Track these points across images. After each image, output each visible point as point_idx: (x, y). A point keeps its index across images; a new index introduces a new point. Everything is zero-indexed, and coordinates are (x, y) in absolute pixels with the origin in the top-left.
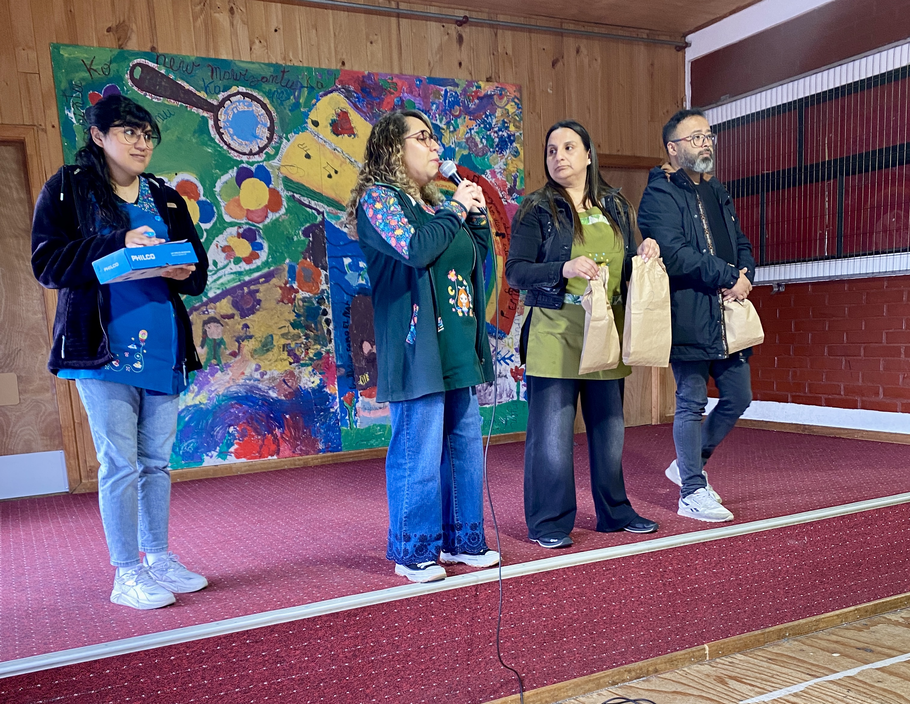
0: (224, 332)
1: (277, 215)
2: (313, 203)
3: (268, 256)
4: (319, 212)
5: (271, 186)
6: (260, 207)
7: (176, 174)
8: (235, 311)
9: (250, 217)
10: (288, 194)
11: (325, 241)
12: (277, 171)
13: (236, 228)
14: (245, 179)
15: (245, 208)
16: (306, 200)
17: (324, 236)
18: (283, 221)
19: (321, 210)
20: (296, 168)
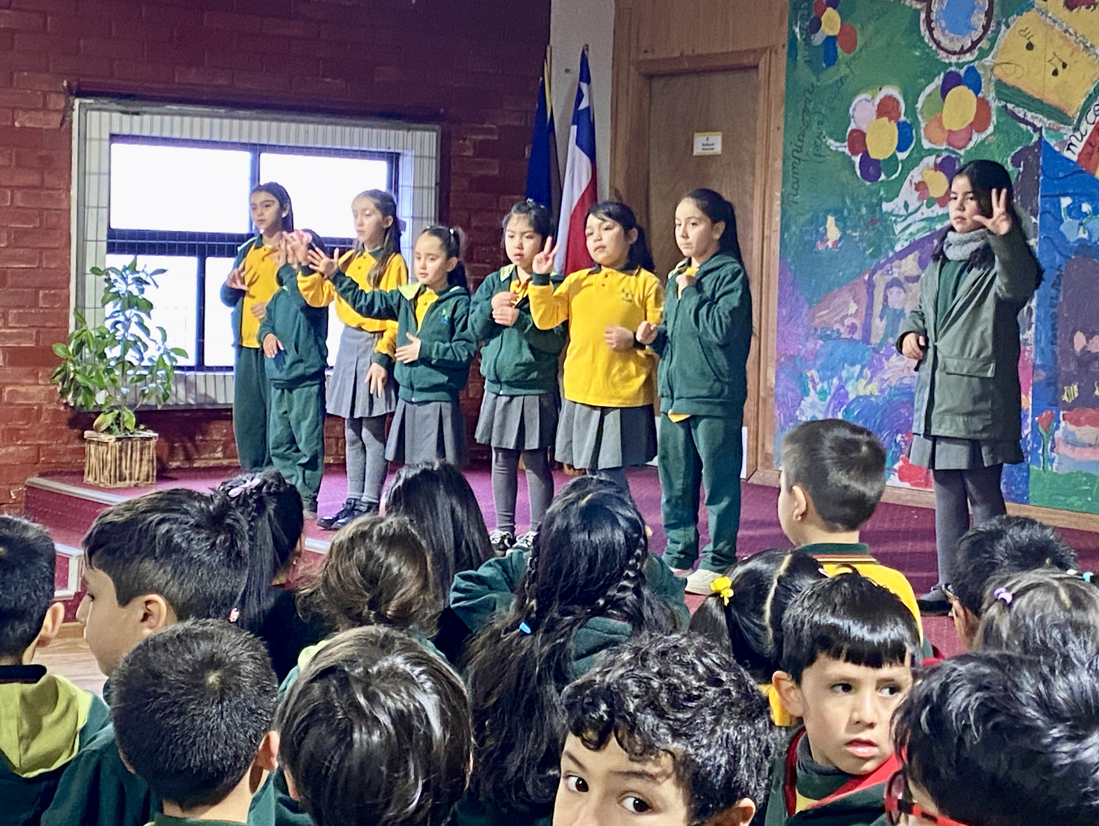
0: (905, 302)
1: (983, 136)
2: (1029, 116)
4: (1036, 129)
5: (980, 95)
6: (965, 126)
7: (880, 89)
9: (952, 142)
10: (1000, 105)
11: (1040, 171)
12: (989, 73)
13: (934, 157)
14: (951, 88)
15: (947, 128)
16: (1020, 112)
17: (1038, 165)
18: (990, 144)
19: (1039, 125)
20: (1013, 66)
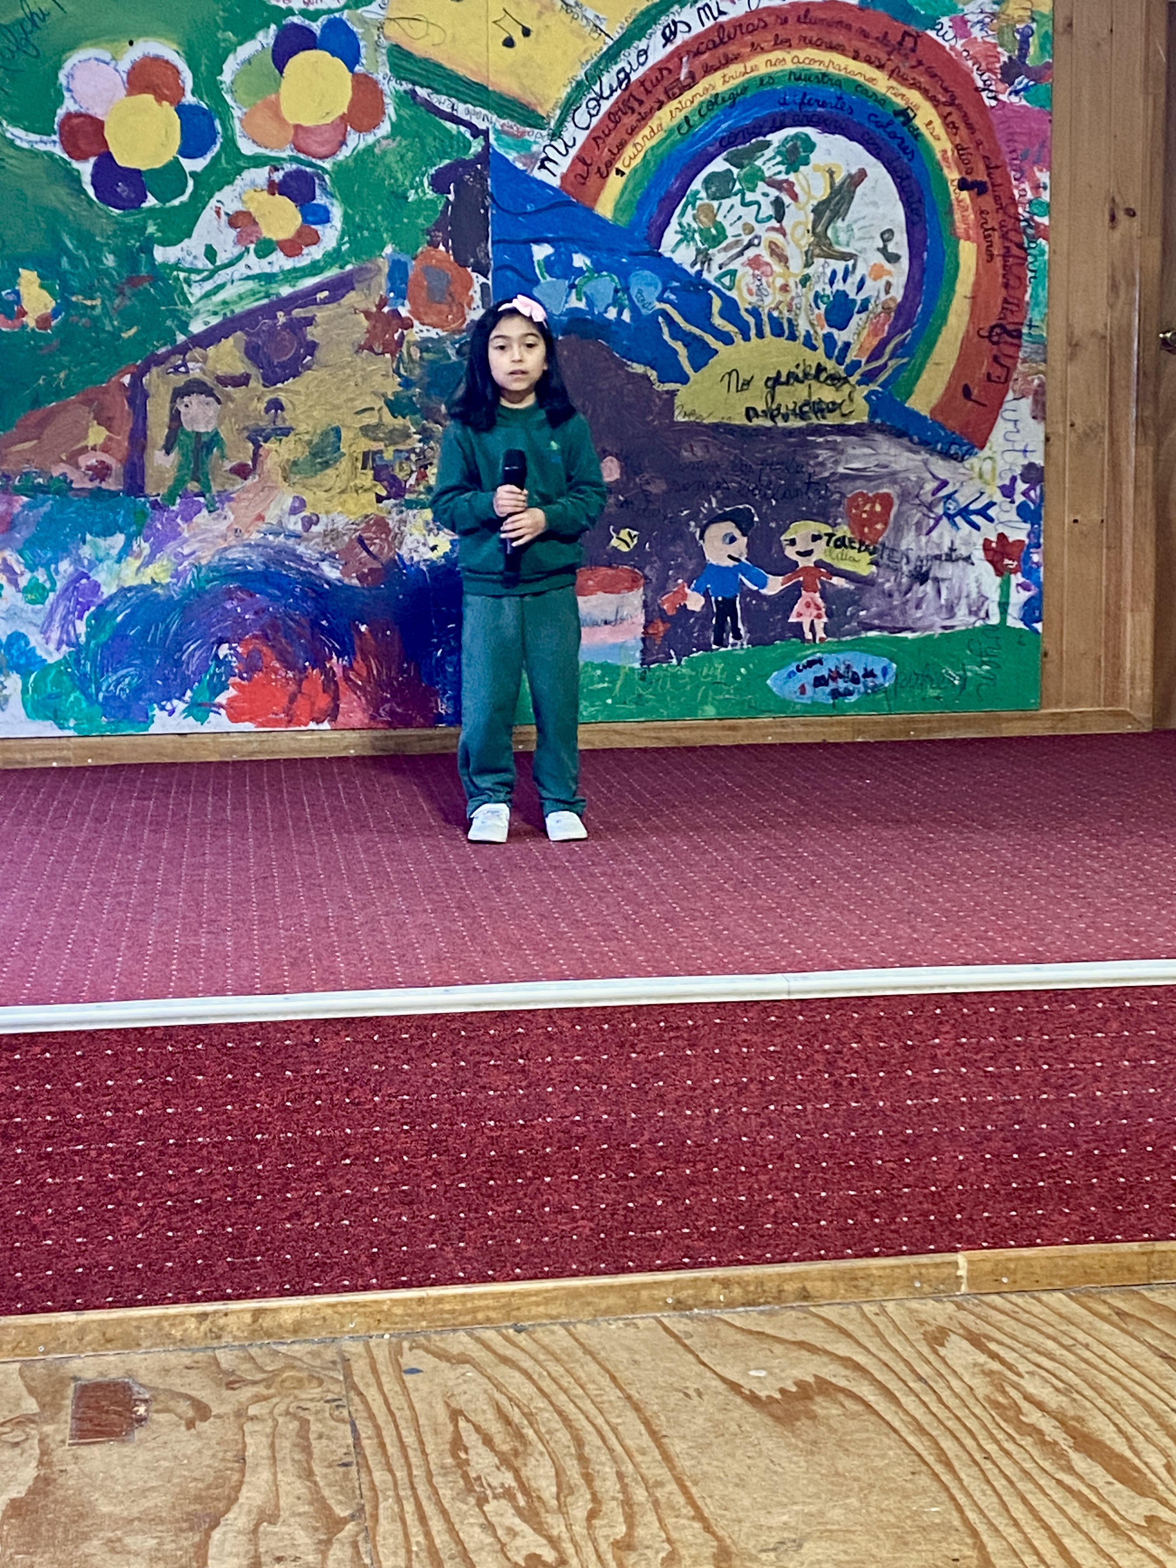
0: (220, 419)
1: (370, 139)
2: (462, 110)
3: (342, 238)
4: (476, 132)
5: (357, 68)
6: (329, 120)
7: (131, 43)
8: (254, 371)
9: (303, 145)
10: (401, 89)
11: (488, 201)
12: (375, 32)
13: (267, 169)
14: (296, 53)
15: (292, 122)
16: (444, 103)
17: (484, 192)
18: (385, 153)
19: (482, 125)
20: (422, 25)
